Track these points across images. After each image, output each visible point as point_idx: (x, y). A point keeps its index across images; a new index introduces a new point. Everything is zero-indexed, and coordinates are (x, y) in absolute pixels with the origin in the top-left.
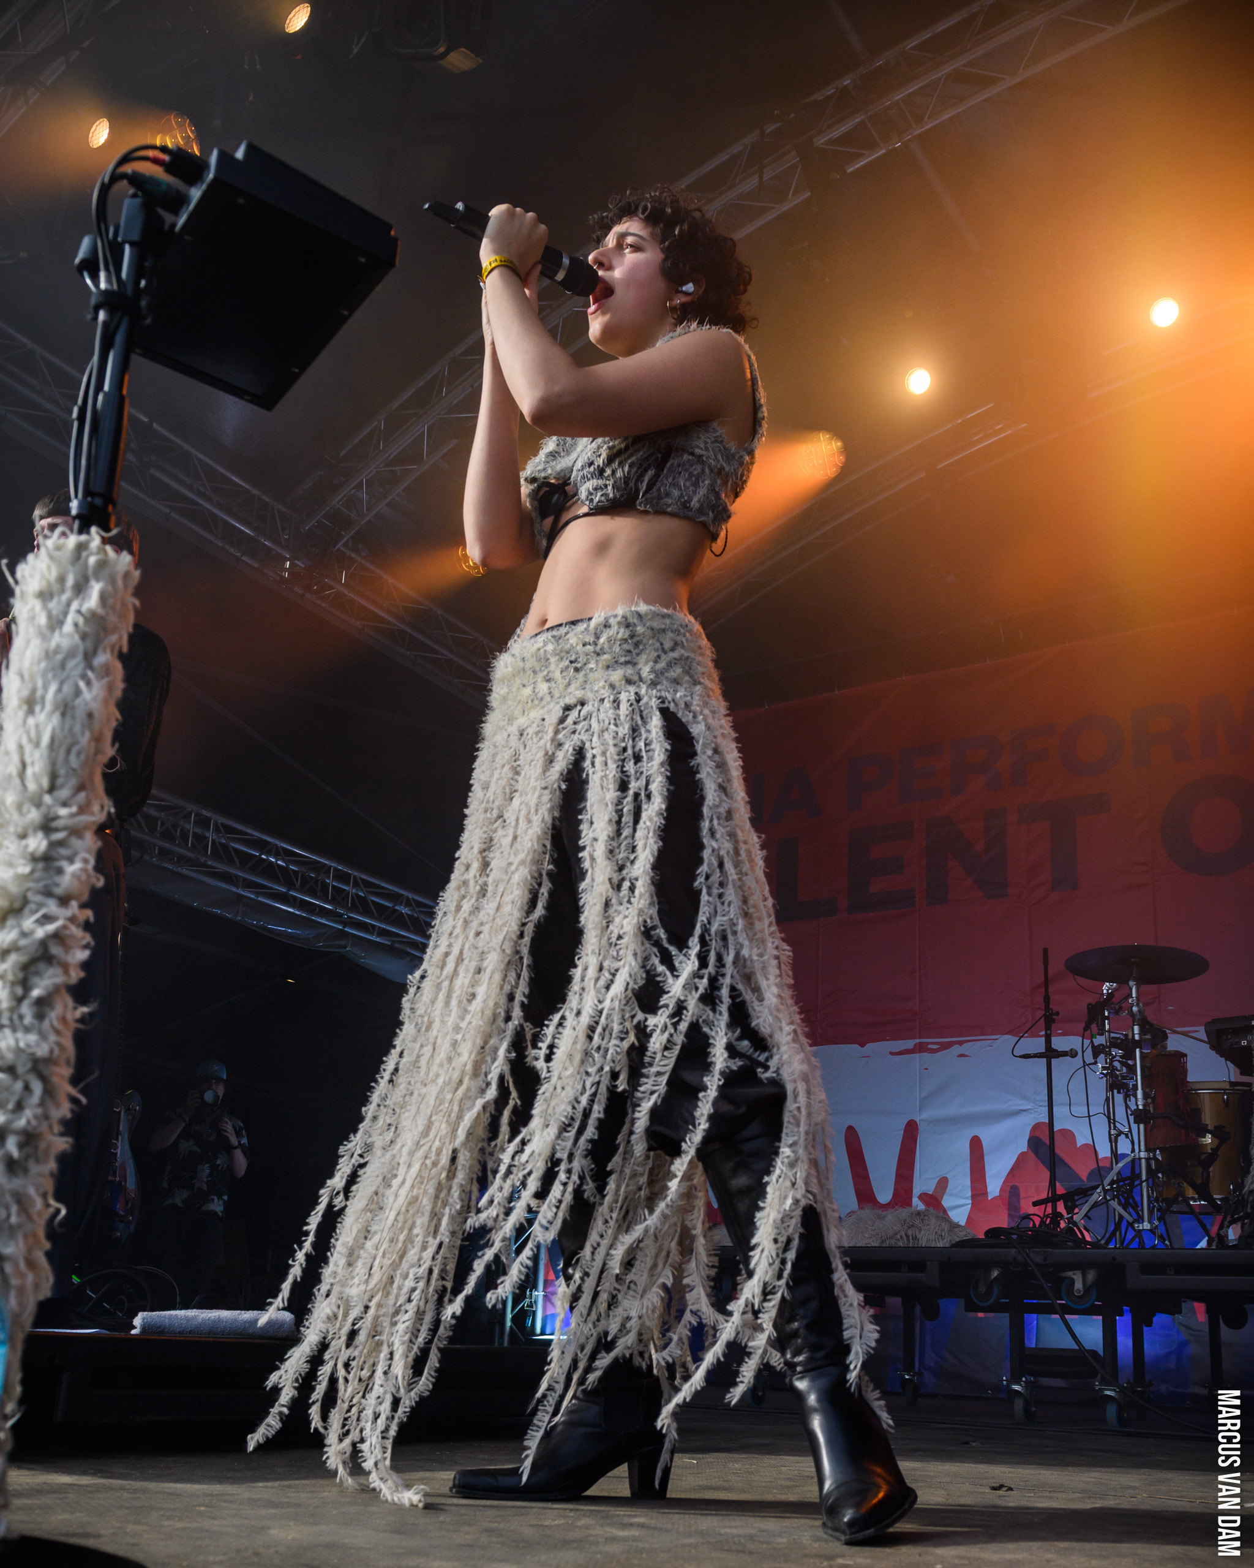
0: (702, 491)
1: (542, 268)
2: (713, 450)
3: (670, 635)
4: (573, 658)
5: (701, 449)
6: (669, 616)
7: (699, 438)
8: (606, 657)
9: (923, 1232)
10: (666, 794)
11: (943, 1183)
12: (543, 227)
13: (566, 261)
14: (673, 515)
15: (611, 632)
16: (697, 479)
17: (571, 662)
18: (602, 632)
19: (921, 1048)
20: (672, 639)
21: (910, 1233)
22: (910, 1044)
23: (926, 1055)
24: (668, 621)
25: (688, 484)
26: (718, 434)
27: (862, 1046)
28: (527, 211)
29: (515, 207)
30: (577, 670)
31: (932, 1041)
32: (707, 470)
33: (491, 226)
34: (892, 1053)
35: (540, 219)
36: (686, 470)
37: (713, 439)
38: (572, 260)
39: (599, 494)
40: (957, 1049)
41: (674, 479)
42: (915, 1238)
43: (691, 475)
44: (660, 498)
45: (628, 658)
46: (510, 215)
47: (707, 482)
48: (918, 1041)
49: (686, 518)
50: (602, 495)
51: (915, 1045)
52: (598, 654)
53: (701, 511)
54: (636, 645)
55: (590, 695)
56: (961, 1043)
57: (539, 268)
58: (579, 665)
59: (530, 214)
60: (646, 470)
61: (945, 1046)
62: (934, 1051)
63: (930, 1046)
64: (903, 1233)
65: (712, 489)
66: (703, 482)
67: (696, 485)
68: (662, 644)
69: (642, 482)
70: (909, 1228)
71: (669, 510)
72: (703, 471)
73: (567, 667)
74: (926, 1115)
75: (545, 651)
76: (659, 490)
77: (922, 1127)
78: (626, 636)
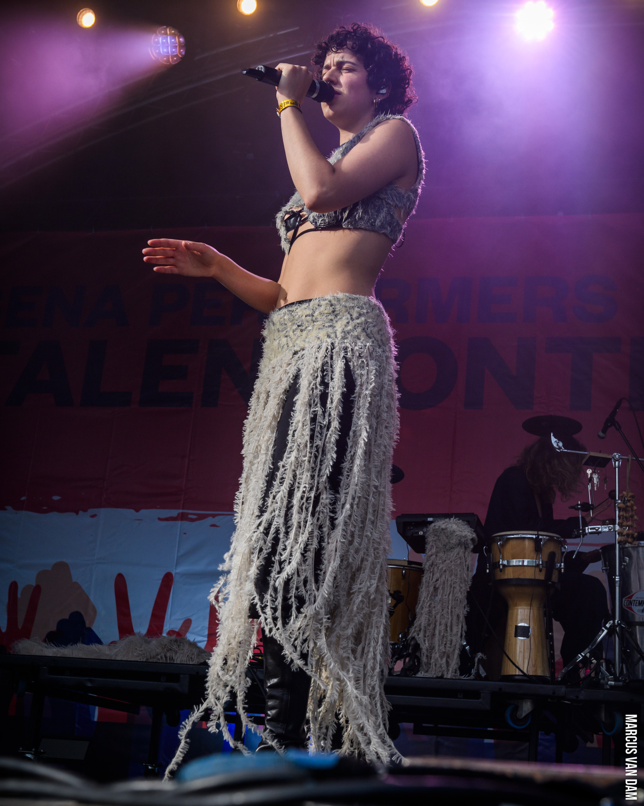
2: (391, 194)
3: (356, 309)
4: (300, 324)
5: (384, 194)
6: (357, 298)
8: (318, 323)
9: (178, 655)
11: (187, 623)
14: (365, 230)
15: (322, 309)
16: (379, 208)
17: (299, 326)
18: (316, 308)
19: (182, 517)
20: (357, 312)
21: (168, 655)
22: (174, 513)
23: (186, 524)
24: (356, 302)
25: (373, 211)
27: (137, 511)
30: (302, 331)
31: (192, 513)
32: (385, 204)
34: (160, 519)
39: (320, 220)
40: (210, 520)
42: (171, 659)
43: (375, 206)
44: (356, 221)
45: (329, 324)
48: (181, 511)
50: (322, 220)
51: (179, 514)
52: (314, 322)
54: (336, 316)
55: (307, 345)
56: (214, 516)
58: (303, 328)
61: (201, 517)
62: (192, 520)
63: (190, 516)
64: (163, 655)
65: (389, 213)
66: (382, 210)
68: (351, 315)
69: (345, 212)
70: (168, 651)
71: (362, 227)
72: (382, 204)
73: (296, 329)
74: (180, 569)
75: (284, 319)
76: (355, 216)
77: (176, 579)
78: (330, 311)
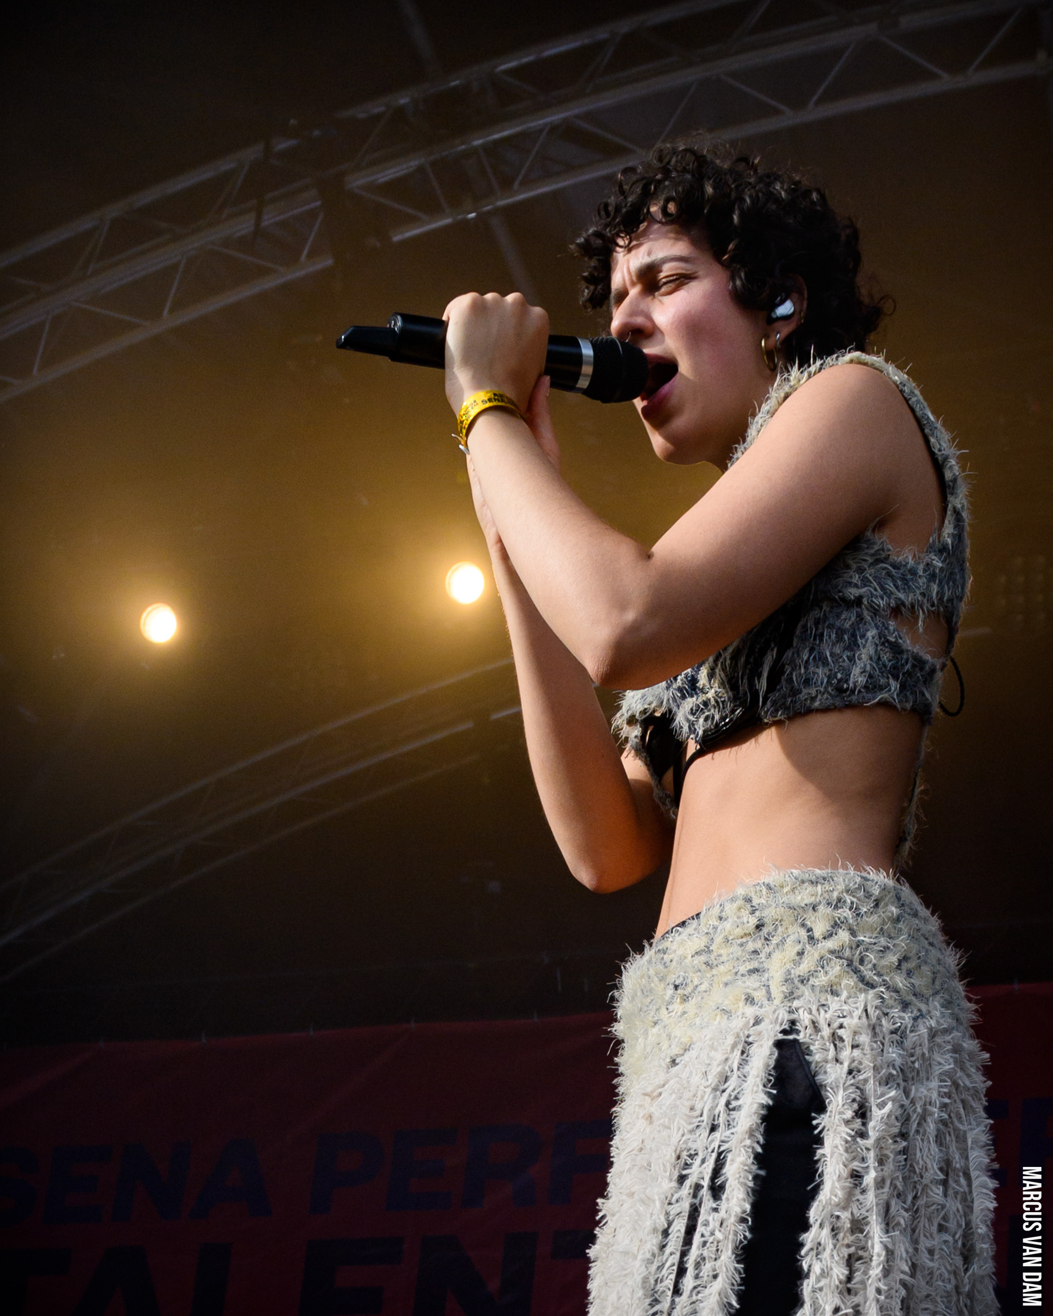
0: (866, 652)
1: (551, 378)
2: (875, 578)
3: (823, 910)
5: (856, 586)
7: (848, 567)
10: (751, 1184)
12: (537, 310)
13: (587, 351)
14: (825, 710)
15: (729, 925)
16: (854, 635)
17: (677, 987)
24: (820, 888)
25: (837, 650)
26: (876, 548)
28: (504, 294)
29: (483, 293)
30: (684, 999)
32: (867, 616)
33: (453, 338)
35: (529, 300)
36: (831, 627)
37: (870, 560)
38: (595, 346)
41: (812, 650)
43: (841, 632)
44: (795, 692)
45: (751, 965)
46: (478, 311)
47: (870, 634)
49: (850, 706)
50: (705, 720)
53: (872, 686)
54: (766, 939)
55: (696, 1037)
57: (547, 379)
59: (511, 298)
60: (763, 653)
65: (884, 641)
66: (863, 636)
67: (853, 646)
69: (760, 676)
71: (817, 704)
72: (860, 618)
73: (672, 997)
76: (790, 680)
